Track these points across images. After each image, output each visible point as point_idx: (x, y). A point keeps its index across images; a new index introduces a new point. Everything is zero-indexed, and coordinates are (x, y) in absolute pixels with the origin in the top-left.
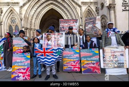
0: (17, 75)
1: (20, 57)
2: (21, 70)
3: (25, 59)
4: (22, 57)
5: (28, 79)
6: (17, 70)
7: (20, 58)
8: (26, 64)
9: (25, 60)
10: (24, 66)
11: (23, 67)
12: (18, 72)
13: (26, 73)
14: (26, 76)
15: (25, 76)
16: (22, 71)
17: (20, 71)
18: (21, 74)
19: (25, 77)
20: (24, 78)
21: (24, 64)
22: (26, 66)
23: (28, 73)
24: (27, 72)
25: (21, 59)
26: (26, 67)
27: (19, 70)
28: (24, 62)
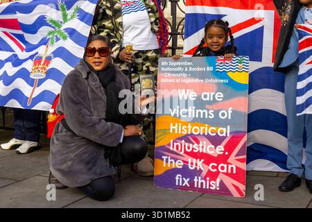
0: (179, 165)
1: (193, 75)
2: (198, 142)
3: (220, 88)
4: (202, 75)
5: (233, 190)
6: (180, 139)
7: (197, 80)
8: (227, 114)
9: (219, 96)
10: (216, 122)
11: (209, 130)
12: (185, 152)
13: (223, 159)
14: (227, 174)
15: (218, 173)
16: (206, 147)
17: (196, 148)
18: (200, 164)
19: (221, 183)
20: (215, 185)
21: (216, 113)
22: (224, 123)
23: (235, 163)
24: (232, 158)
25: (201, 89)
26: (225, 131)
27: (188, 141)
28: (214, 100)
